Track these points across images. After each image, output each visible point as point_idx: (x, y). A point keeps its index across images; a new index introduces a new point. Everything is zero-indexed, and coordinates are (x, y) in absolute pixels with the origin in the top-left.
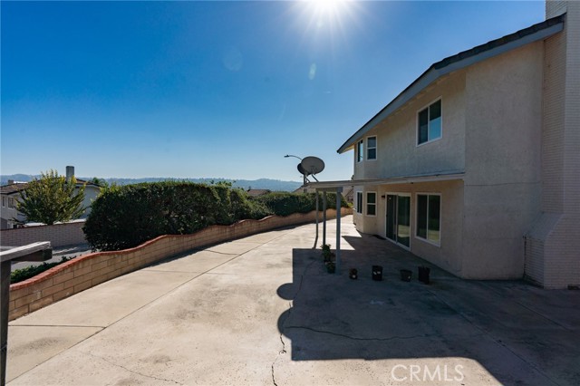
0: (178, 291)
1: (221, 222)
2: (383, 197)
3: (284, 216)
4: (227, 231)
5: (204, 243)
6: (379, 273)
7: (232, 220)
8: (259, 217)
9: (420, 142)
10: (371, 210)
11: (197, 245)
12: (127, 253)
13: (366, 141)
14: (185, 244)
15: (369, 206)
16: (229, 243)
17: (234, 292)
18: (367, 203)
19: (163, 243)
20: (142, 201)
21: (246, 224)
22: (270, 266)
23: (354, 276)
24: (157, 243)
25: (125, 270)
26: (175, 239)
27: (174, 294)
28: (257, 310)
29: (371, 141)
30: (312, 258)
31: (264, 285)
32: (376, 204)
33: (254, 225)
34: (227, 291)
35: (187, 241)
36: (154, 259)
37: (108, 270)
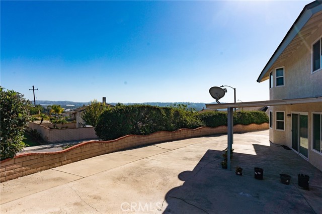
0: (125, 166)
2: (289, 115)
4: (170, 135)
5: (154, 141)
6: (260, 173)
7: (174, 128)
8: (193, 127)
10: (280, 126)
11: (150, 142)
12: (110, 142)
14: (142, 141)
16: (170, 142)
17: (153, 171)
18: (276, 120)
19: (128, 139)
20: (120, 116)
21: (184, 132)
22: (186, 159)
23: (239, 173)
24: (126, 139)
25: (107, 151)
26: (136, 137)
27: (122, 167)
28: (160, 183)
29: (280, 71)
30: (216, 157)
31: (174, 169)
32: (284, 121)
33: (190, 132)
34: (150, 170)
35: (143, 139)
36: (123, 147)
37: (98, 150)
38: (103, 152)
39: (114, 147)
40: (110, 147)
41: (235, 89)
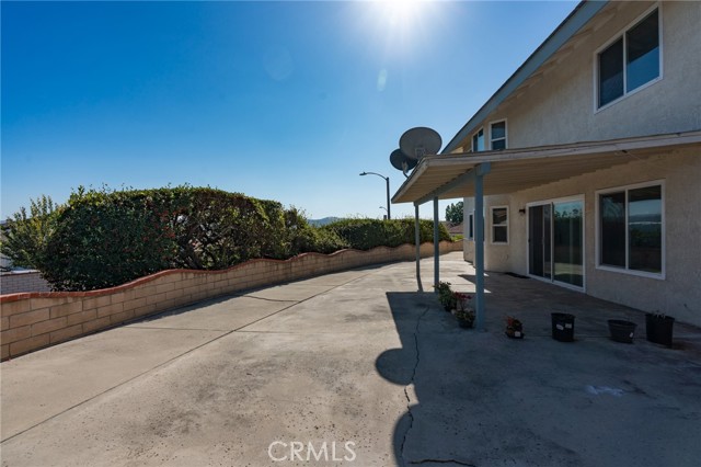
1: (270, 254)
2: (523, 211)
3: (366, 249)
4: (279, 268)
5: (242, 286)
6: (569, 326)
7: (287, 252)
8: (328, 250)
9: (602, 102)
10: (500, 235)
11: (231, 288)
12: (103, 294)
13: (488, 132)
14: (211, 286)
15: (496, 228)
16: (284, 287)
18: (492, 225)
19: (170, 283)
21: (309, 260)
23: (518, 334)
24: (158, 281)
26: (191, 276)
29: (498, 130)
32: (507, 225)
35: (213, 281)
36: (152, 309)
38: (74, 330)
39: (117, 308)
40: (103, 312)
41: (387, 179)
